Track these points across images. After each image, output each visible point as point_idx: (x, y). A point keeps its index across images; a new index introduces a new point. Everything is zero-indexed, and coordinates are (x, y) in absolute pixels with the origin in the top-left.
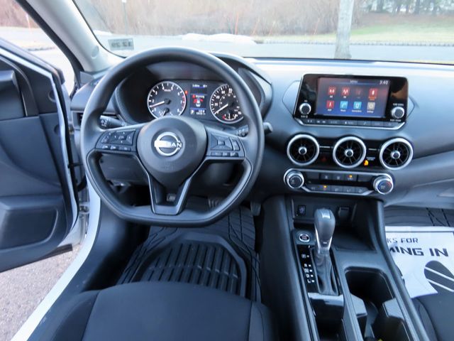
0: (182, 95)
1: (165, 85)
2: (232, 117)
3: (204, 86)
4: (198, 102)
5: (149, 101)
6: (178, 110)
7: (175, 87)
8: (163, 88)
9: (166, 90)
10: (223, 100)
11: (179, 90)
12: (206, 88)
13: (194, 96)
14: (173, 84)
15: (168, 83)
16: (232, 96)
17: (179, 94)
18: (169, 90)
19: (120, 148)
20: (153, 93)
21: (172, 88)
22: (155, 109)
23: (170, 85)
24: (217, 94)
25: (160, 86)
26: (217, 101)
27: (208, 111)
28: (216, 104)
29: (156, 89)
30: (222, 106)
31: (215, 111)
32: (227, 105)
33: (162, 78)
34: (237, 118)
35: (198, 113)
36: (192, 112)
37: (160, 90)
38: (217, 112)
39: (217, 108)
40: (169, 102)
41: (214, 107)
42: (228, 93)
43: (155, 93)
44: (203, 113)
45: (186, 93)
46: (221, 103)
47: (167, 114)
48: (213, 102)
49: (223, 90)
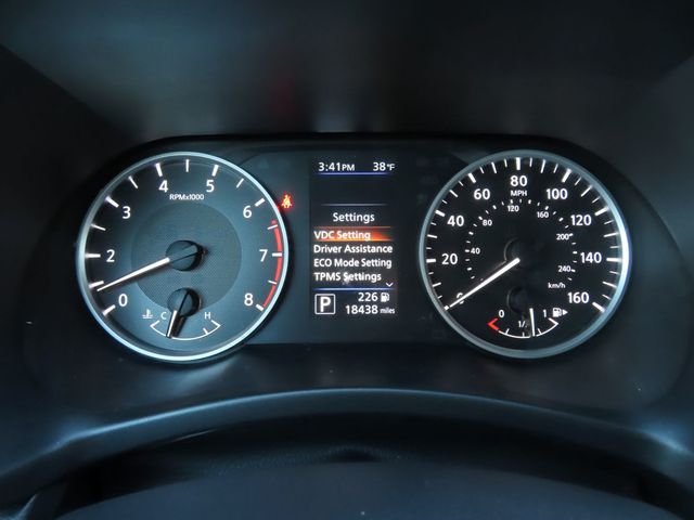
0: (263, 214)
1: (172, 169)
2: (542, 323)
3: (380, 167)
5: (84, 255)
6: (249, 299)
7: (225, 178)
8: (164, 186)
9: (172, 197)
10: (483, 237)
12: (386, 177)
14: (218, 163)
15: (188, 157)
16: (528, 212)
17: (247, 212)
18: (200, 197)
22: (123, 300)
23: (201, 170)
24: (450, 207)
25: (147, 176)
26: (447, 239)
28: (451, 259)
29: (123, 193)
30: (484, 265)
33: (155, 131)
35: (355, 310)
36: (324, 302)
37: (145, 197)
38: (461, 298)
39: (452, 280)
40: (199, 258)
42: (507, 198)
43: (121, 211)
44: (381, 305)
45: (287, 203)
46: (476, 251)
47: (192, 321)
48: (435, 249)
49: (481, 185)
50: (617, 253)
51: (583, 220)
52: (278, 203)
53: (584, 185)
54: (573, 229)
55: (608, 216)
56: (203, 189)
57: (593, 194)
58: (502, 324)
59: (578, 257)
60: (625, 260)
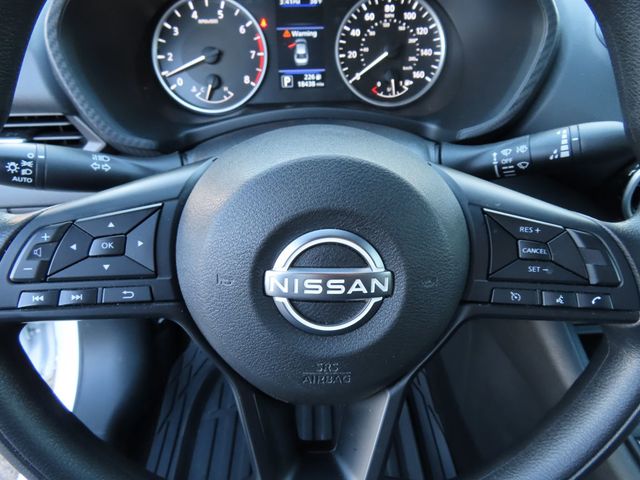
0: (251, 31)
2: (399, 88)
3: (314, 2)
4: (301, 50)
5: (156, 57)
6: (247, 79)
7: (229, 9)
8: (195, 15)
9: (201, 21)
10: (370, 41)
11: (243, 19)
12: (317, 9)
13: (286, 35)
16: (394, 26)
17: (242, 30)
18: (214, 21)
19: (105, 296)
20: (165, 33)
21: (220, 13)
22: (180, 81)
24: (353, 25)
25: (185, 9)
26: (353, 44)
27: (330, 76)
28: (353, 54)
29: (172, 19)
30: (370, 57)
31: (351, 74)
32: (386, 54)
34: (413, 90)
35: (301, 84)
36: (287, 80)
37: (184, 22)
38: (358, 76)
39: (354, 66)
40: (219, 56)
41: (346, 62)
42: (383, 19)
43: (172, 31)
44: (317, 81)
45: (264, 24)
46: (366, 50)
47: (217, 92)
48: (345, 49)
49: (369, 11)
50: (439, 50)
51: (422, 31)
52: (259, 23)
53: (424, 10)
54: (417, 36)
55: (435, 29)
56: (216, 16)
57: (429, 16)
58: (379, 90)
59: (419, 52)
60: (442, 53)
